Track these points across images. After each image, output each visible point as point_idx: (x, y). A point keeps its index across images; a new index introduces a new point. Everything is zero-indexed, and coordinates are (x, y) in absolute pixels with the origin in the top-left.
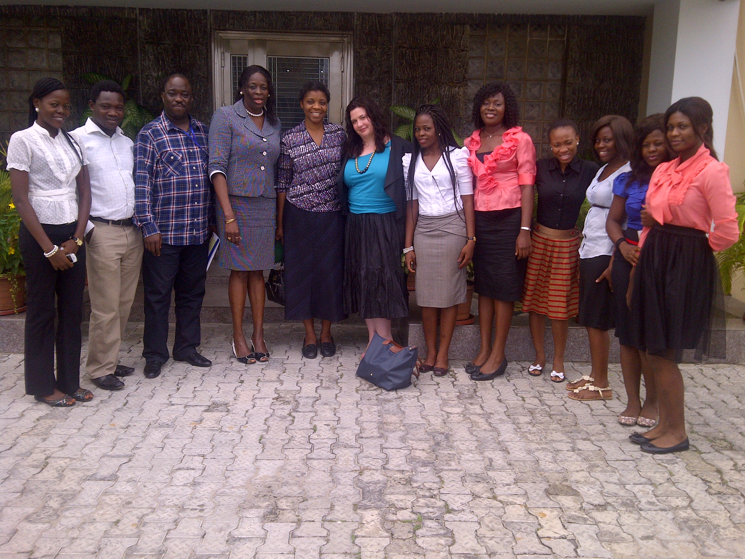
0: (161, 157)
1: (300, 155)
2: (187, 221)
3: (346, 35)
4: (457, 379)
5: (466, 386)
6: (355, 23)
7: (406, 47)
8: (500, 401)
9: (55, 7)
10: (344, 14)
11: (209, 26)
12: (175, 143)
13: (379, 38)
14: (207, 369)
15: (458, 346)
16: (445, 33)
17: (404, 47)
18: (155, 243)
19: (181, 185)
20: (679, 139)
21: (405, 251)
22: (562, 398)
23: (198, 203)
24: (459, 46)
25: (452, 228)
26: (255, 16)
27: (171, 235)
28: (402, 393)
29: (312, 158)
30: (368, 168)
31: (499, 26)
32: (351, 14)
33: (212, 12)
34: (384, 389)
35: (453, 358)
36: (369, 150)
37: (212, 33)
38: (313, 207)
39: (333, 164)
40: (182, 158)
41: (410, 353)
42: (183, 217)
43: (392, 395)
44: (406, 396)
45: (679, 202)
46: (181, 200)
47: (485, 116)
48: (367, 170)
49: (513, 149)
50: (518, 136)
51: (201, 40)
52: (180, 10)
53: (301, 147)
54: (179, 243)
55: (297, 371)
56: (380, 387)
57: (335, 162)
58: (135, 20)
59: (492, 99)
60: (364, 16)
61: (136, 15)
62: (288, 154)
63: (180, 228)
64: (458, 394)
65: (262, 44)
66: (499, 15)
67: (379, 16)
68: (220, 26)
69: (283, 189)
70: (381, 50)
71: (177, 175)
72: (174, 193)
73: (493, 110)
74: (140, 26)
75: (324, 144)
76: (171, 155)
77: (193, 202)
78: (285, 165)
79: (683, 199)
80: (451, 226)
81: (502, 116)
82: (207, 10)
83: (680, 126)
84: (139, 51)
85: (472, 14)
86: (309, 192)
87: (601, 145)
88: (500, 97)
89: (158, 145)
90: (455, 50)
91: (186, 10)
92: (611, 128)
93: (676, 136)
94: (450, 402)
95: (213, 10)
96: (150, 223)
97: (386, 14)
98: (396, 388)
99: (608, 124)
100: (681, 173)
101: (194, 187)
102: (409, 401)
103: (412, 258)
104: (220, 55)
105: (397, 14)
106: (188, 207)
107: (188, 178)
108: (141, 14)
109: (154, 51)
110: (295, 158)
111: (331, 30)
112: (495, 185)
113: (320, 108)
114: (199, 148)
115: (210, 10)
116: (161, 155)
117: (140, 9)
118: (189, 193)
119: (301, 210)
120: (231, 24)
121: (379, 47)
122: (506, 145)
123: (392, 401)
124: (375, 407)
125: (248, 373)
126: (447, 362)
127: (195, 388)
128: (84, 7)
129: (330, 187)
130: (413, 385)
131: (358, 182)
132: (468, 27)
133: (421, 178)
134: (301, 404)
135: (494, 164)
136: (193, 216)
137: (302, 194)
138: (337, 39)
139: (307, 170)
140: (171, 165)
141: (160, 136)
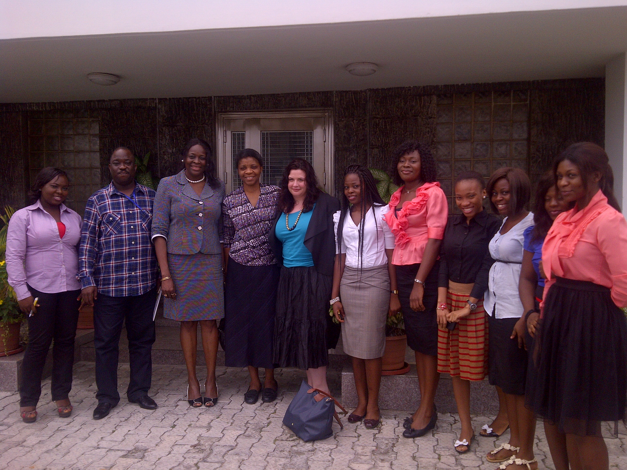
0: (102, 219)
1: (237, 215)
2: (125, 274)
3: (327, 111)
4: (382, 431)
5: (386, 439)
6: (334, 100)
7: (379, 118)
8: (414, 458)
9: (94, 101)
10: (323, 93)
11: (213, 110)
12: (116, 206)
13: (356, 111)
14: (151, 411)
15: (391, 396)
16: (414, 104)
17: (377, 118)
18: (88, 294)
19: (119, 243)
20: (567, 189)
21: (332, 302)
22: (482, 457)
23: (136, 257)
24: (427, 114)
25: (374, 281)
26: (250, 99)
27: (112, 287)
28: (318, 445)
29: (247, 217)
30: (296, 225)
31: (465, 95)
32: (331, 92)
33: (216, 98)
34: (303, 440)
35: (387, 408)
36: (298, 208)
37: (217, 114)
38: (248, 261)
39: (267, 222)
40: (121, 219)
41: (327, 404)
42: (122, 271)
43: (309, 446)
44: (321, 449)
45: (569, 255)
46: (119, 256)
47: (401, 173)
48: (295, 227)
49: (422, 203)
50: (429, 192)
51: (207, 121)
52: (190, 98)
53: (238, 208)
54: (119, 294)
55: (231, 417)
56: (300, 438)
57: (269, 220)
58: (155, 108)
59: (408, 156)
60: (342, 94)
61: (156, 104)
62: (228, 214)
63: (120, 281)
64: (374, 448)
65: (256, 122)
66: (463, 85)
67: (355, 93)
68: (222, 109)
69: (227, 244)
70: (357, 121)
71: (116, 234)
72: (113, 250)
73: (408, 167)
74: (159, 113)
75: (259, 204)
76: (110, 216)
77: (130, 257)
78: (227, 223)
79: (574, 250)
80: (373, 279)
81: (418, 172)
82: (211, 97)
83: (568, 174)
84: (158, 132)
85: (437, 86)
86: (245, 248)
87: (499, 198)
88: (415, 155)
89: (100, 208)
90: (424, 118)
91: (195, 98)
92: (508, 180)
93: (564, 186)
94: (362, 457)
95: (216, 97)
96: (85, 277)
97: (361, 91)
98: (313, 440)
99: (504, 177)
100: (574, 224)
101: (130, 244)
102: (321, 454)
103: (338, 308)
104: (222, 132)
105: (370, 90)
106: (126, 262)
107: (125, 236)
108: (159, 103)
109: (169, 132)
110: (233, 218)
111: (313, 107)
112: (408, 240)
113: (252, 172)
114: (139, 209)
115: (214, 97)
116: (103, 216)
117: (159, 99)
118: (126, 249)
119: (238, 264)
120: (231, 107)
121: (355, 118)
122: (415, 200)
123: (304, 454)
124: (283, 459)
125: (185, 417)
126: (378, 412)
127: (129, 431)
128: (115, 100)
129: (264, 243)
130: (333, 436)
131: (289, 237)
132: (435, 98)
133: (349, 232)
134: (214, 453)
135: (404, 219)
136: (130, 270)
137: (239, 250)
138: (320, 114)
139: (242, 228)
140: (111, 225)
141: (103, 201)
